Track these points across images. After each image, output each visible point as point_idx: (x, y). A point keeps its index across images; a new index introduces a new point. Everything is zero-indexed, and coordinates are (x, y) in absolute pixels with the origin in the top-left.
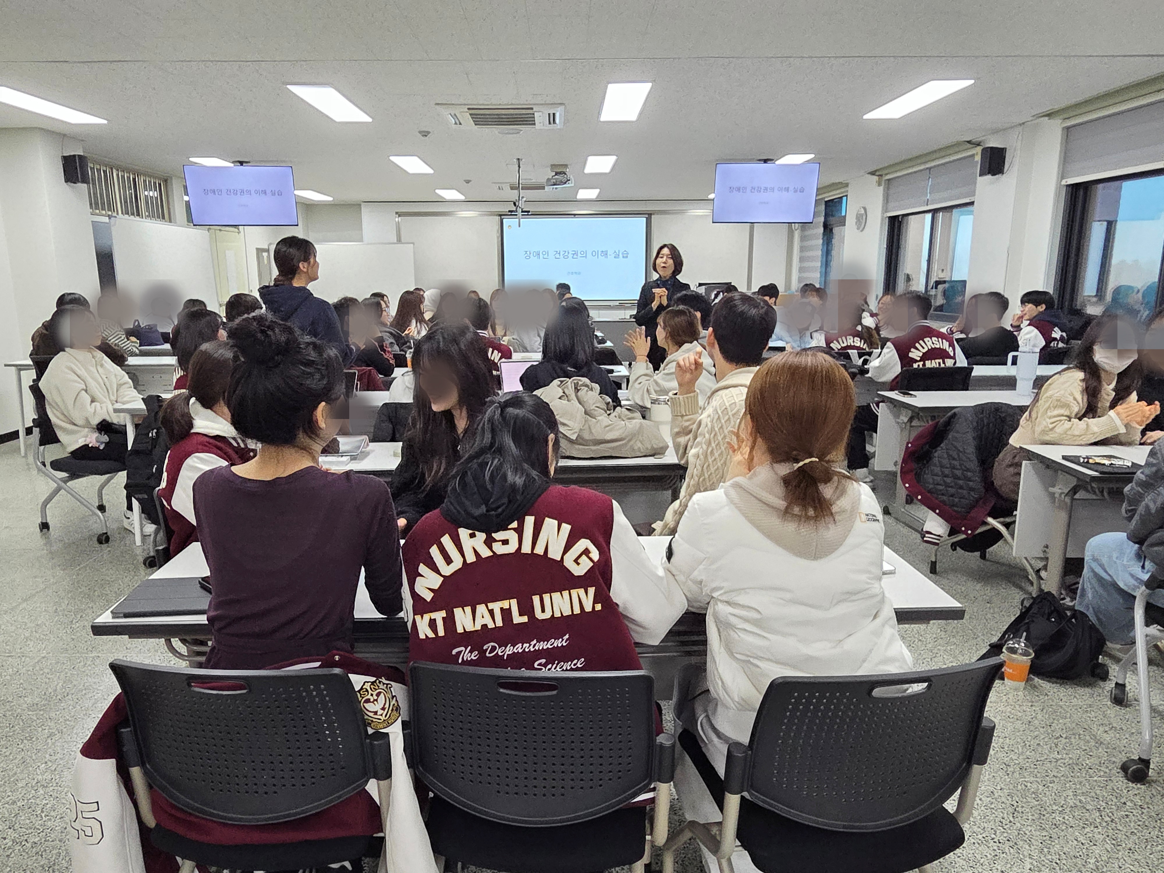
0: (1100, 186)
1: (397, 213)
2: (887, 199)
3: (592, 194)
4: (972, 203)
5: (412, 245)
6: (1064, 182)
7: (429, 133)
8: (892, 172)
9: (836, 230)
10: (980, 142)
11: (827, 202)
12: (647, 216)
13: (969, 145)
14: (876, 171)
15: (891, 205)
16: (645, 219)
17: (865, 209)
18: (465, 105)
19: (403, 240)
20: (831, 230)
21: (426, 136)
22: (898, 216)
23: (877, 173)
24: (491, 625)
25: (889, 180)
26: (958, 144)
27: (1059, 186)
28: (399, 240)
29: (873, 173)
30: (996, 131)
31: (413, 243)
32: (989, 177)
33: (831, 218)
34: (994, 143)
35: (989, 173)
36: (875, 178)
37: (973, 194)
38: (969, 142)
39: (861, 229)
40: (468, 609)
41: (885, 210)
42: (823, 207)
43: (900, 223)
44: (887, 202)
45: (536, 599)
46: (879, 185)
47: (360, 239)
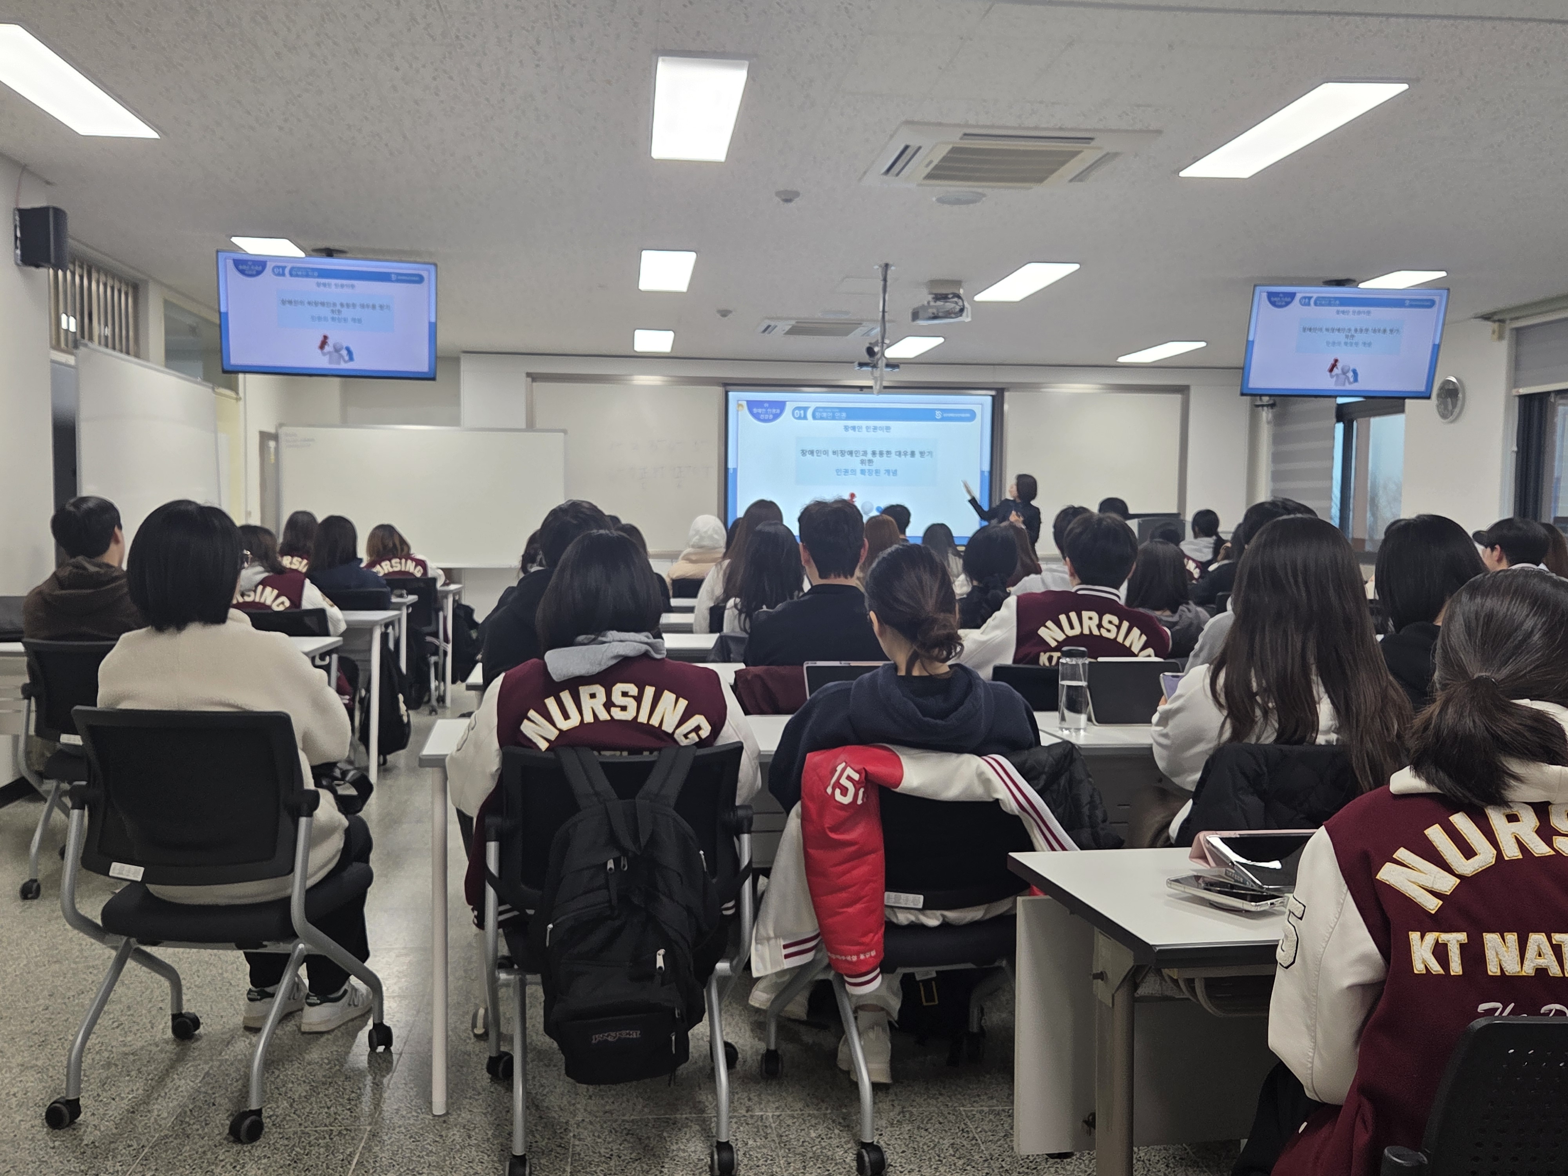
1: (529, 375)
2: (1516, 365)
5: (562, 434)
7: (797, 195)
8: (1527, 316)
12: (993, 393)
14: (1495, 313)
15: (1524, 375)
16: (989, 399)
17: (1458, 380)
18: (966, 125)
19: (538, 426)
23: (1496, 318)
25: (1518, 330)
28: (530, 426)
29: (1487, 317)
31: (565, 431)
36: (1490, 326)
39: (1452, 417)
41: (1512, 384)
44: (1517, 369)
46: (1501, 337)
47: (455, 421)
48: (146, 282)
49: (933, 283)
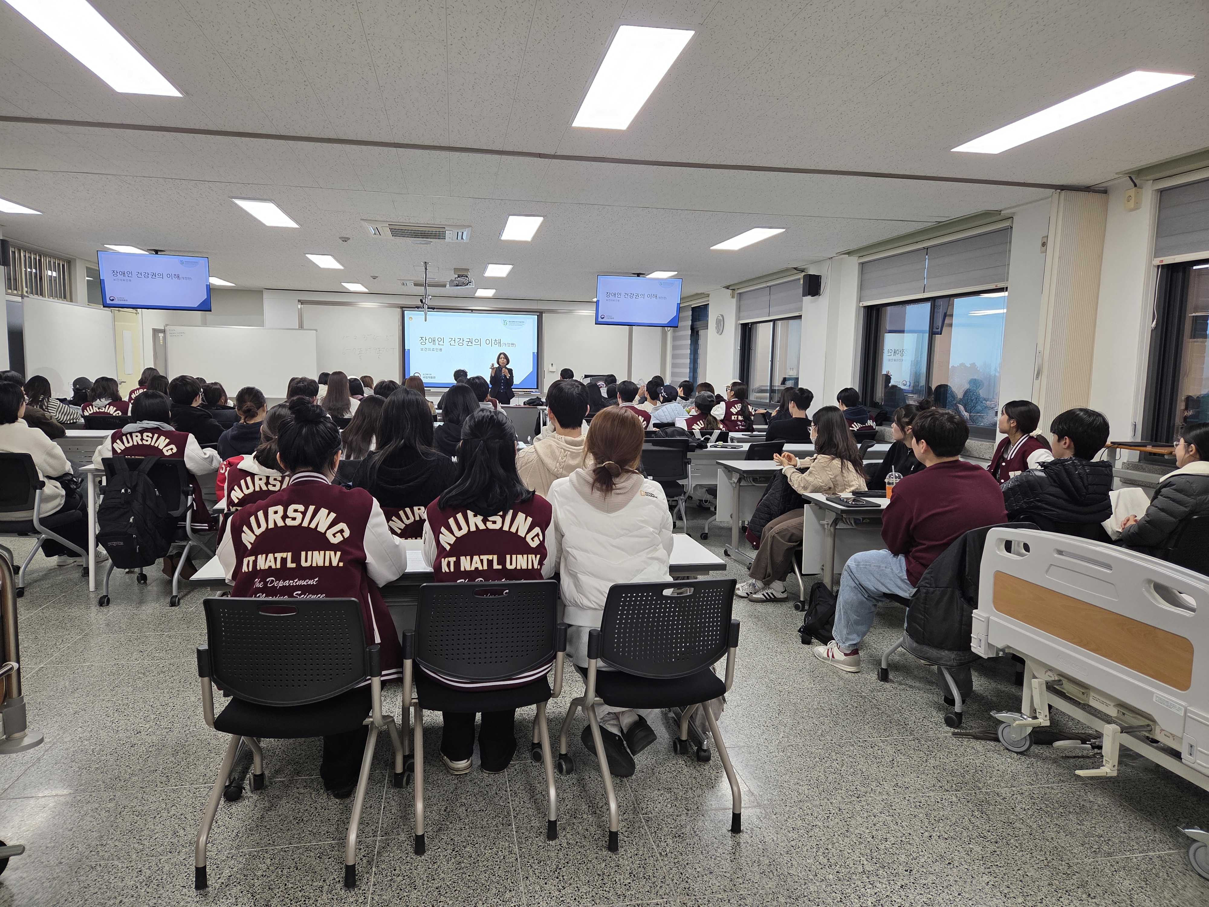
0: (889, 308)
1: (299, 301)
2: (739, 309)
3: (490, 293)
4: (800, 317)
6: (861, 305)
7: (349, 239)
8: (743, 288)
9: (701, 333)
10: (804, 269)
11: (694, 309)
12: (538, 314)
13: (796, 271)
14: (729, 286)
15: (742, 314)
16: (537, 316)
17: (722, 316)
18: (387, 221)
19: (305, 327)
20: (698, 332)
21: (346, 241)
22: (748, 323)
23: (731, 288)
24: (480, 568)
25: (740, 294)
26: (787, 270)
27: (858, 308)
28: (301, 327)
29: (727, 287)
30: (814, 262)
31: (316, 330)
32: (809, 297)
33: (698, 323)
34: (812, 271)
35: (809, 295)
36: (730, 292)
37: (800, 309)
38: (795, 268)
39: (720, 332)
40: (468, 558)
41: (738, 318)
42: (690, 313)
43: (750, 329)
44: (739, 312)
45: (508, 557)
46: (733, 297)
47: (261, 324)
48: (75, 260)
49: (456, 270)
